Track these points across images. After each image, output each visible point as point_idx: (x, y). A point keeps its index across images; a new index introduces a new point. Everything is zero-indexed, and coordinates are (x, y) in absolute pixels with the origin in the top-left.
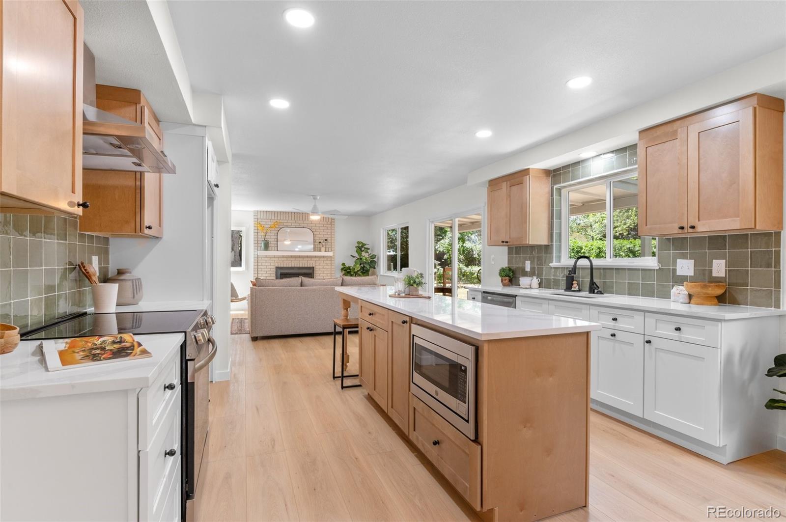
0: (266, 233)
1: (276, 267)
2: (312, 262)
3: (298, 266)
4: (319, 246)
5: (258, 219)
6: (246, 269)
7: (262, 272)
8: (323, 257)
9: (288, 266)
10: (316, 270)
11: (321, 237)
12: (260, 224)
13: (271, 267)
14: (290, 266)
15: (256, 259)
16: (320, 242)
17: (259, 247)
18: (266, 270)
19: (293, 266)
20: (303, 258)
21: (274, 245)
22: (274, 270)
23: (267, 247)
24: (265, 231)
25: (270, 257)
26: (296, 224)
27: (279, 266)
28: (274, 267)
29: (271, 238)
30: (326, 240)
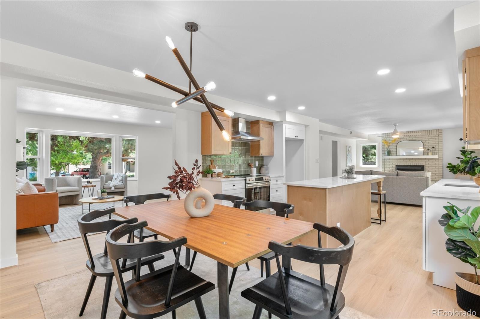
0: (389, 145)
1: (396, 165)
2: (423, 162)
3: (412, 165)
4: (427, 152)
5: (384, 138)
6: (378, 166)
7: (387, 168)
8: (432, 159)
9: (404, 165)
10: (426, 167)
11: (430, 145)
12: (385, 141)
13: (393, 165)
14: (406, 165)
15: (383, 160)
16: (428, 149)
17: (385, 154)
18: (389, 167)
19: (408, 165)
20: (416, 160)
21: (394, 152)
22: (395, 167)
23: (389, 153)
24: (388, 145)
25: (392, 159)
26: (410, 139)
27: (398, 165)
28: (395, 165)
29: (392, 148)
30: (433, 147)
